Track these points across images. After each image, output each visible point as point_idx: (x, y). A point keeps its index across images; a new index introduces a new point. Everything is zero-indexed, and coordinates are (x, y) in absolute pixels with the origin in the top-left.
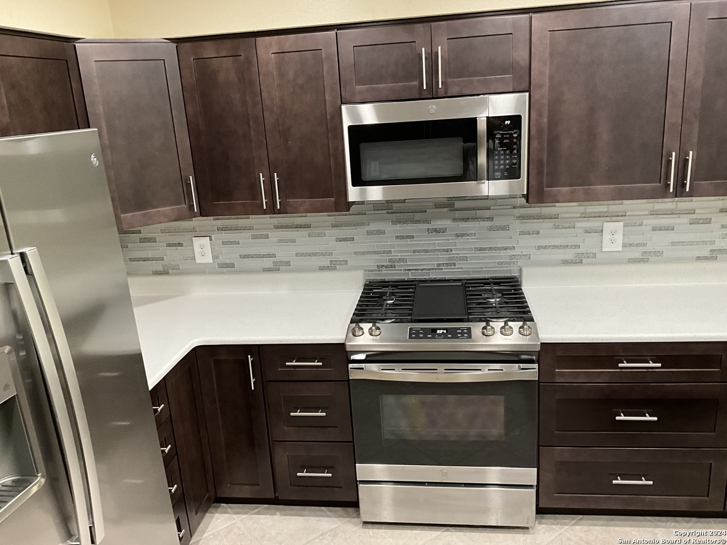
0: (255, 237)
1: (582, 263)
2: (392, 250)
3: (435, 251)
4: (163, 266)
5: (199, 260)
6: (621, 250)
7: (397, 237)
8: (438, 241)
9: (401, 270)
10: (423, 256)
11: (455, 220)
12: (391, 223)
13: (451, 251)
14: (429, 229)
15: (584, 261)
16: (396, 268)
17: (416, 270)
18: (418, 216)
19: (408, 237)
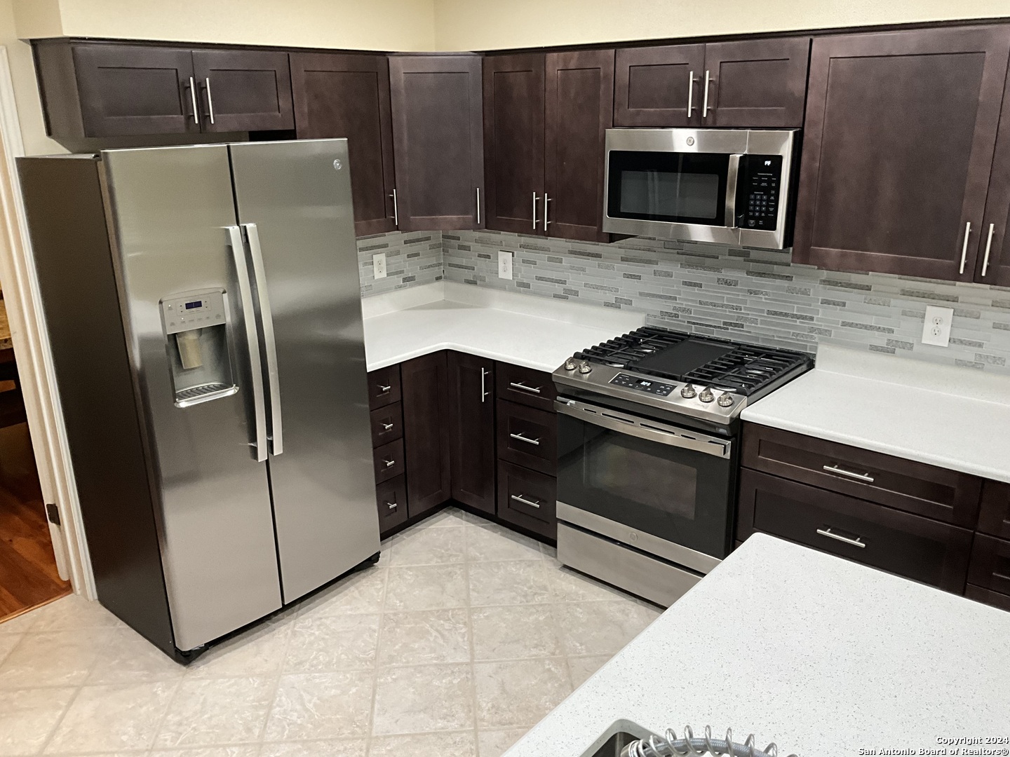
0: (550, 259)
1: (894, 353)
2: (678, 296)
3: (722, 306)
4: (474, 276)
5: (501, 275)
6: (946, 346)
7: (685, 283)
8: (726, 295)
9: (684, 322)
10: (710, 309)
11: (749, 273)
12: (679, 265)
13: (741, 310)
14: (719, 279)
15: (898, 350)
16: (679, 318)
17: (700, 324)
18: (708, 261)
19: (695, 285)
